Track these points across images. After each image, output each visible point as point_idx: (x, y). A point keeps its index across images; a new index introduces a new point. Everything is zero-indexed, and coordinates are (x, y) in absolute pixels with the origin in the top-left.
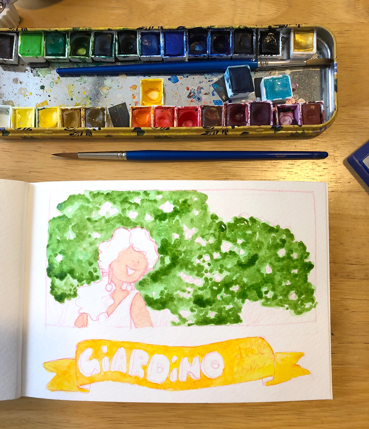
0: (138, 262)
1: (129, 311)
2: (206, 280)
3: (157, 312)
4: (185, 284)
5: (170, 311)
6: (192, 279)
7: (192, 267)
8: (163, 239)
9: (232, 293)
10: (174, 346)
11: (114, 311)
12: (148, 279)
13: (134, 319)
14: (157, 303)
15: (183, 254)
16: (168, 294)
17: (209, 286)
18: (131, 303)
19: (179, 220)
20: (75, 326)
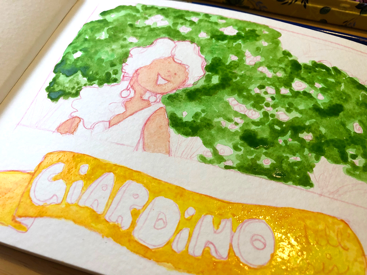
0: (175, 74)
1: (141, 127)
2: (266, 114)
3: (182, 138)
4: (234, 112)
5: (202, 141)
6: (244, 109)
7: (248, 96)
8: (216, 58)
9: (302, 141)
10: (194, 191)
11: (120, 122)
12: (183, 96)
13: (146, 139)
14: (186, 126)
15: (238, 78)
16: (205, 119)
17: (269, 123)
18: (148, 117)
19: (242, 44)
20: (56, 131)
